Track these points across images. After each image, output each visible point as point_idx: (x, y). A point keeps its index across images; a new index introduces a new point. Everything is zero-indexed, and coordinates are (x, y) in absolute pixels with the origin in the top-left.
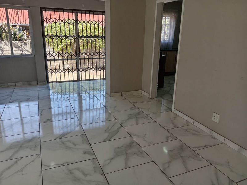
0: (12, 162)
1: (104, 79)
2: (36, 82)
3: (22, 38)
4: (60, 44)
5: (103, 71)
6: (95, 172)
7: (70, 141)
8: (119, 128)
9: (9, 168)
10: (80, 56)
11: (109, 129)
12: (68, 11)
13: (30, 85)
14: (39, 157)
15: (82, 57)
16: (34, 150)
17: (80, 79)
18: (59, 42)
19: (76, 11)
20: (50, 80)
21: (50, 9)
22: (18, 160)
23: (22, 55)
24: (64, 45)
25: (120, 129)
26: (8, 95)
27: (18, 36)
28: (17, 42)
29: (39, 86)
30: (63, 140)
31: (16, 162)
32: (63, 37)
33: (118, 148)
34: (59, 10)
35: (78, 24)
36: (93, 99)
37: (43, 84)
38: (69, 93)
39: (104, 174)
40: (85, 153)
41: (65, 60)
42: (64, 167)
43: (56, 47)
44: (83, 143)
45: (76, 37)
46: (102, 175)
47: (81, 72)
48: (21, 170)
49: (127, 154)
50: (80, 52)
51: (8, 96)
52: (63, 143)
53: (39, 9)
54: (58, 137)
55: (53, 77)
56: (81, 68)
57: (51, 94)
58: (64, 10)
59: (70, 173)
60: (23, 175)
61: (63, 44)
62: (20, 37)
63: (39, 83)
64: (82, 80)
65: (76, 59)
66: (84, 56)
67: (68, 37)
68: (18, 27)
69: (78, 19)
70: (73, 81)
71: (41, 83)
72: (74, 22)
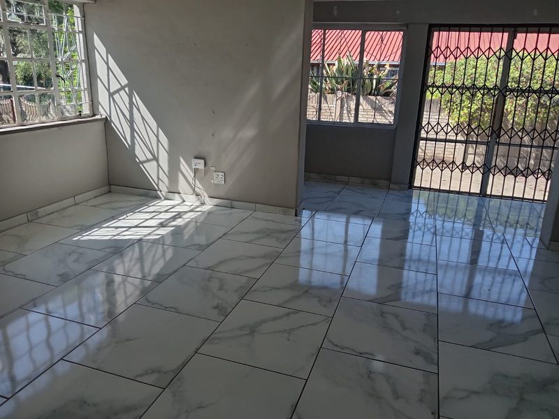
0: (282, 311)
1: (544, 201)
2: (386, 183)
3: (390, 90)
4: (468, 107)
5: (547, 180)
6: (421, 400)
7: (396, 316)
8: (533, 331)
9: (275, 319)
10: (499, 137)
11: (502, 325)
12: (492, 28)
13: (375, 185)
14: (327, 322)
15: (505, 139)
16: (325, 306)
17: (488, 193)
18: (467, 103)
19: (513, 29)
20: (417, 184)
21: (449, 27)
22: (293, 313)
23: (373, 123)
24: (477, 109)
25: (535, 334)
26: (327, 197)
27: (383, 86)
28: (379, 97)
29: (390, 192)
30: (385, 308)
31: (288, 314)
32: (479, 89)
33: (506, 376)
34: (470, 28)
35: (511, 59)
36: (491, 245)
37: (400, 190)
38: (462, 220)
39: (439, 416)
40: (417, 353)
41: (472, 142)
42: (361, 360)
43: (456, 114)
44: (424, 331)
45: (500, 91)
46: (433, 413)
47: (494, 175)
48: (290, 332)
49: (522, 399)
50: (501, 127)
51: (327, 199)
52: (382, 314)
53: (427, 27)
54: (377, 299)
55: (425, 177)
56: (495, 166)
57: (413, 214)
58: (481, 28)
59: (369, 377)
60: (288, 340)
61: (475, 107)
62: (387, 89)
63: (391, 186)
64: (491, 196)
65: (488, 142)
66: (522, 138)
67: (490, 91)
68: (388, 67)
69: (513, 48)
70: (470, 194)
71: (396, 187)
72: (503, 53)
